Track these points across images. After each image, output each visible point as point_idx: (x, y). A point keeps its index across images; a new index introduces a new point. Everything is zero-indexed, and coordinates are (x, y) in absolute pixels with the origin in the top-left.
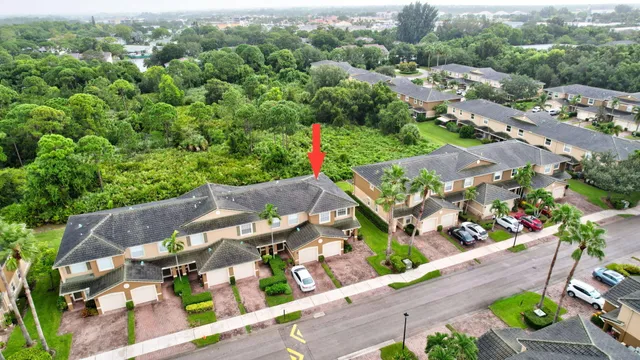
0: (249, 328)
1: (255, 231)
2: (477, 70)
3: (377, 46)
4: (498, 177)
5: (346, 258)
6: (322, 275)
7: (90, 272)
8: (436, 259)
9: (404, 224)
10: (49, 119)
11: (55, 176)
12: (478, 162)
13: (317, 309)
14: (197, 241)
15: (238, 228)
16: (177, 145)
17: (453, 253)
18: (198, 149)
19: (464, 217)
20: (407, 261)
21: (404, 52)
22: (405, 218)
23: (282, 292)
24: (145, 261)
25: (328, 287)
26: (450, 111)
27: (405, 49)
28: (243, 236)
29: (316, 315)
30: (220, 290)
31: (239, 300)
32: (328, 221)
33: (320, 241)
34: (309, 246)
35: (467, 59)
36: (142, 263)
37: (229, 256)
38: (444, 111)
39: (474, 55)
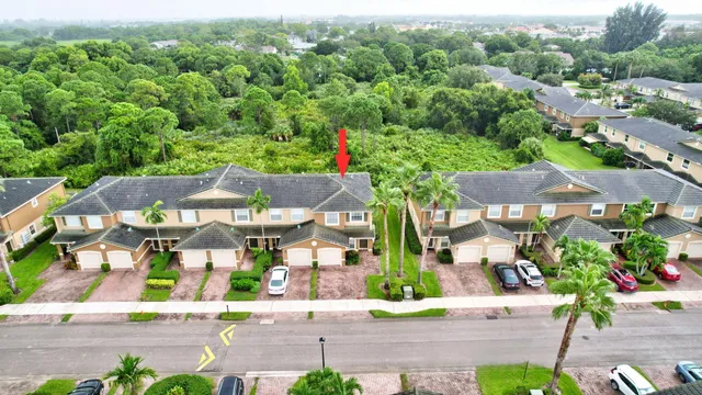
0: (189, 316)
1: (251, 220)
2: (680, 86)
3: (561, 54)
4: (599, 212)
5: (343, 271)
6: (304, 282)
7: (82, 228)
8: (455, 295)
9: (439, 248)
10: (147, 93)
11: (116, 141)
12: (570, 186)
13: (269, 316)
14: (189, 218)
15: (233, 212)
16: (263, 134)
17: (482, 293)
18: (280, 138)
19: (527, 253)
20: (408, 289)
21: (592, 61)
22: (441, 239)
23: (247, 289)
24: (133, 228)
25: (302, 296)
26: (601, 130)
27: (594, 58)
28: (238, 223)
29: (263, 322)
30: (192, 273)
31: (202, 287)
32: (336, 224)
33: (314, 244)
34: (299, 246)
35: (675, 73)
36: (130, 230)
37: (211, 239)
38: (595, 130)
39: (690, 68)
